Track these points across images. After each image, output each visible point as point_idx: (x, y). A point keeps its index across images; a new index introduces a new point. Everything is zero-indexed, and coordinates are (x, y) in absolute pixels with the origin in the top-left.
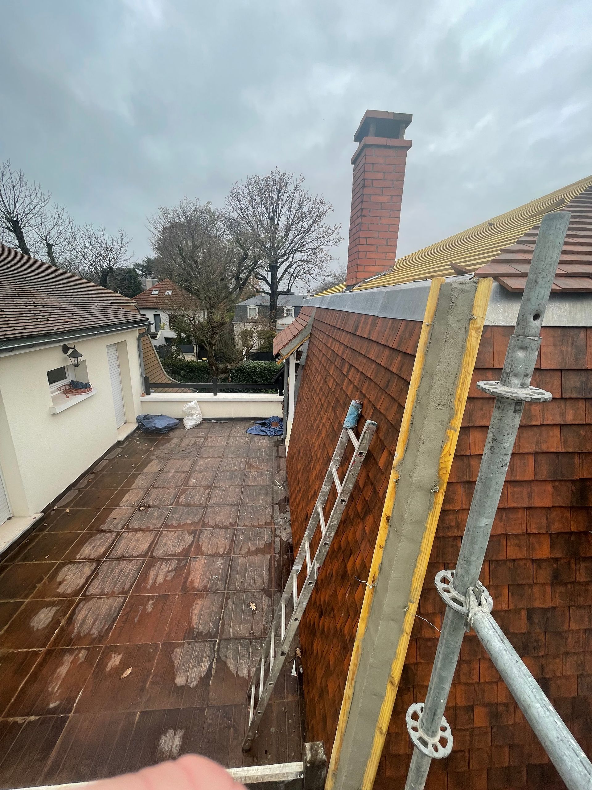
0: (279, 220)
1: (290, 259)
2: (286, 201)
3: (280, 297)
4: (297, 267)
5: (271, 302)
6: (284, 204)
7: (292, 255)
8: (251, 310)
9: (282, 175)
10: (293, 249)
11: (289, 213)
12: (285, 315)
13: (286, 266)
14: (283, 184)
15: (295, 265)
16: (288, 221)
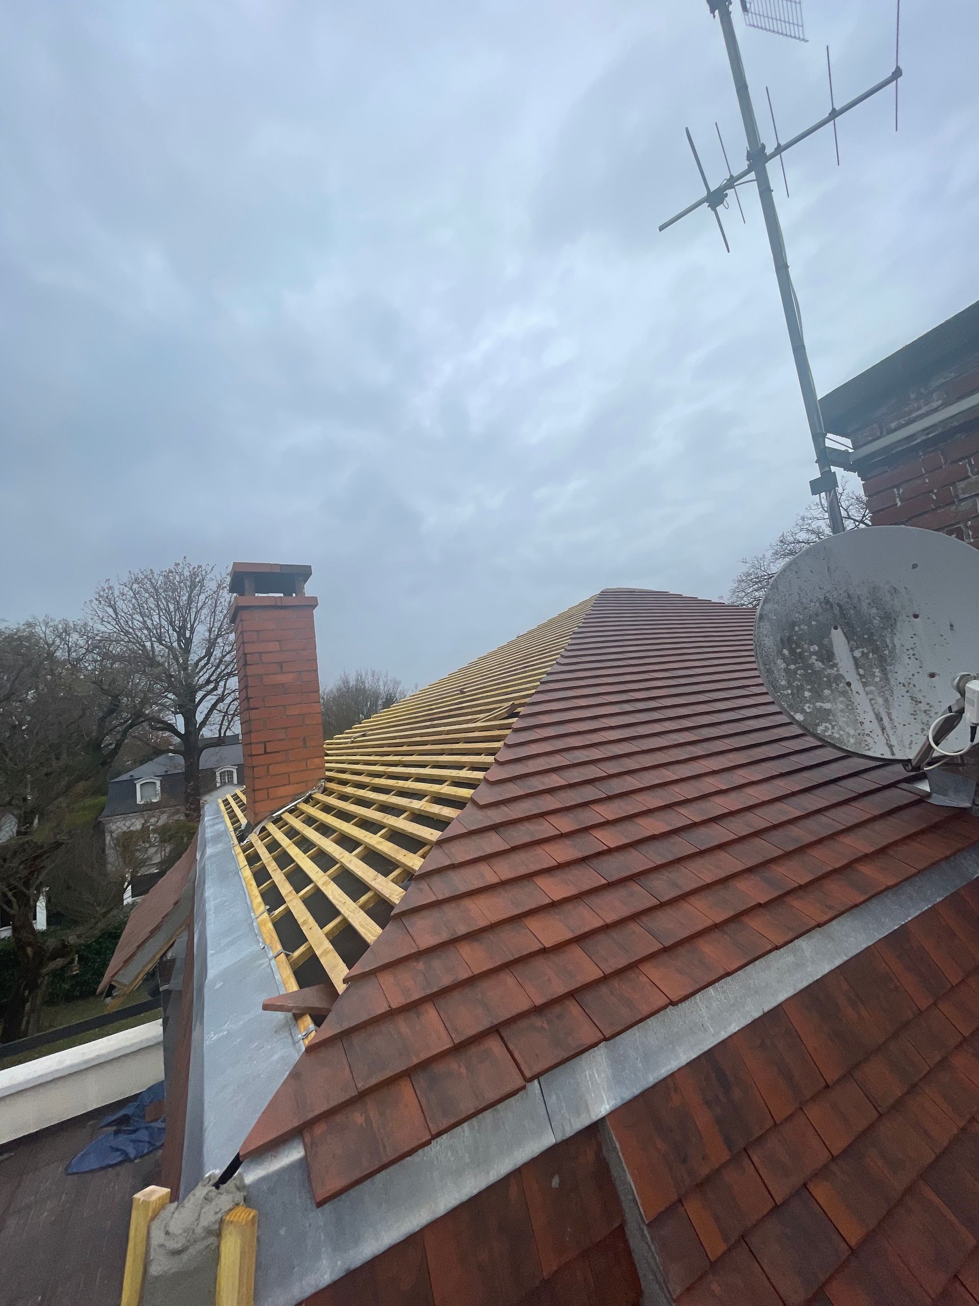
0: (192, 632)
1: (220, 691)
2: (204, 603)
3: (205, 754)
4: (233, 701)
5: (186, 767)
6: (201, 609)
7: (222, 684)
8: (147, 788)
9: (194, 568)
10: (225, 672)
11: (212, 620)
12: (218, 785)
13: (213, 702)
14: (197, 580)
15: (229, 699)
16: (210, 631)
